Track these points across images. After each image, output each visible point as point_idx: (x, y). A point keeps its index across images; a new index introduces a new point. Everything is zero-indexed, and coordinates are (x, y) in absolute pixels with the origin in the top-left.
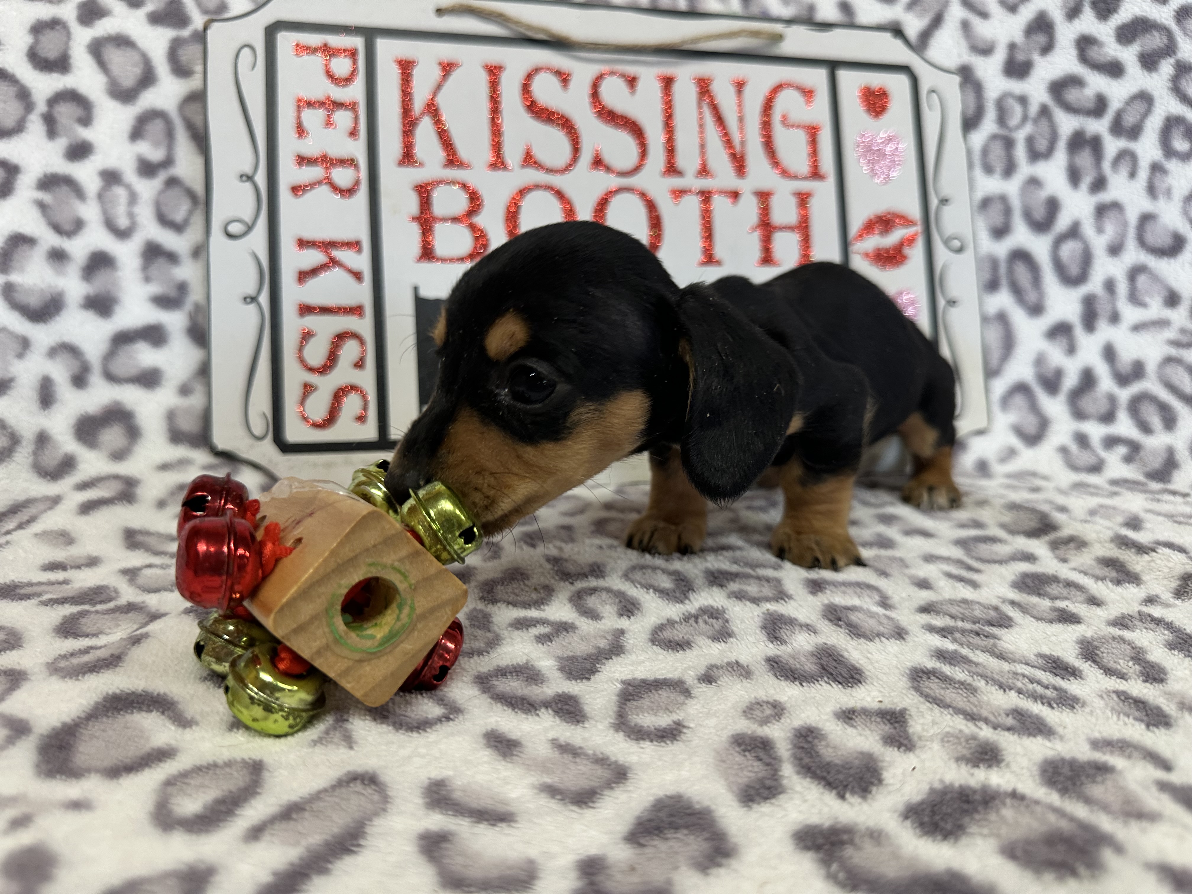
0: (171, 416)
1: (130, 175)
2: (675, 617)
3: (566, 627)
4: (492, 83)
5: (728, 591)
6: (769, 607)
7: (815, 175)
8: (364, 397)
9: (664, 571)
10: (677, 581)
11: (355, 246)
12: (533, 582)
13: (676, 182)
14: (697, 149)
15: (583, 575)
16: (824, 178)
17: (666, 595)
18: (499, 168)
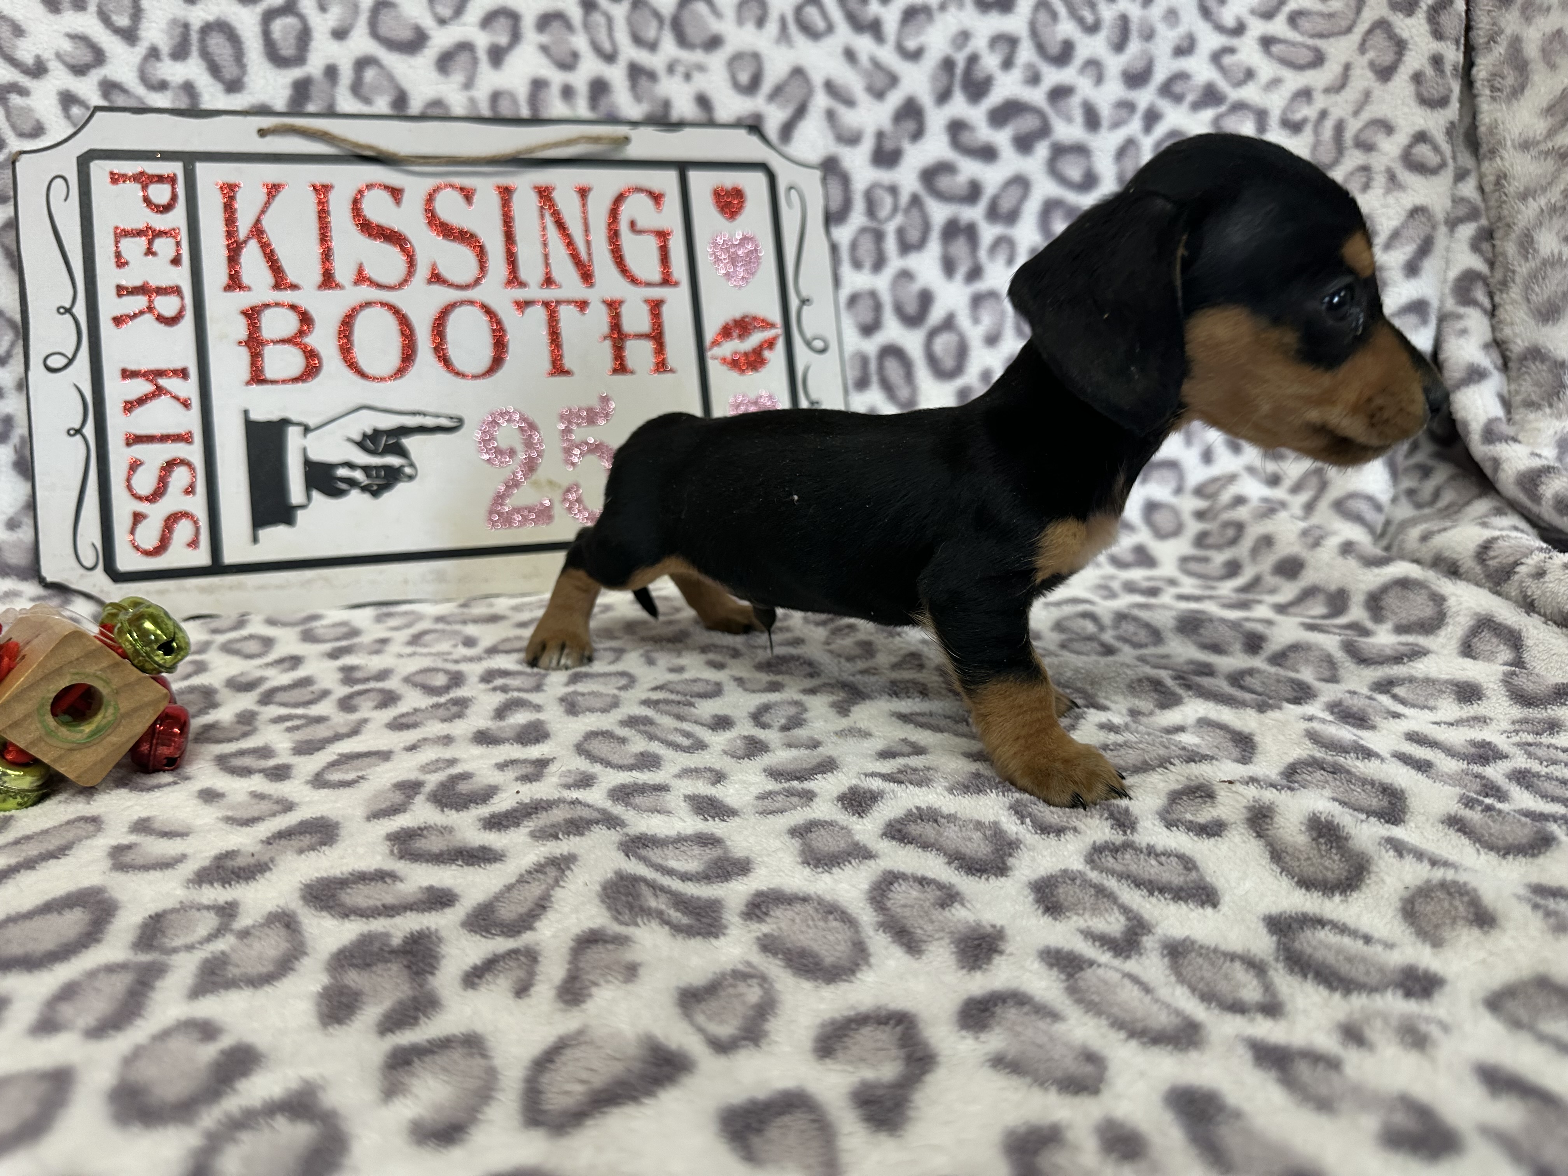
2: (423, 706)
3: (319, 720)
4: (320, 203)
5: (491, 685)
6: (516, 694)
7: (667, 281)
8: (196, 523)
9: (446, 672)
10: (451, 679)
11: (183, 373)
12: (315, 688)
13: (521, 294)
14: (540, 260)
15: (367, 680)
16: (676, 284)
17: (430, 690)
18: (330, 288)
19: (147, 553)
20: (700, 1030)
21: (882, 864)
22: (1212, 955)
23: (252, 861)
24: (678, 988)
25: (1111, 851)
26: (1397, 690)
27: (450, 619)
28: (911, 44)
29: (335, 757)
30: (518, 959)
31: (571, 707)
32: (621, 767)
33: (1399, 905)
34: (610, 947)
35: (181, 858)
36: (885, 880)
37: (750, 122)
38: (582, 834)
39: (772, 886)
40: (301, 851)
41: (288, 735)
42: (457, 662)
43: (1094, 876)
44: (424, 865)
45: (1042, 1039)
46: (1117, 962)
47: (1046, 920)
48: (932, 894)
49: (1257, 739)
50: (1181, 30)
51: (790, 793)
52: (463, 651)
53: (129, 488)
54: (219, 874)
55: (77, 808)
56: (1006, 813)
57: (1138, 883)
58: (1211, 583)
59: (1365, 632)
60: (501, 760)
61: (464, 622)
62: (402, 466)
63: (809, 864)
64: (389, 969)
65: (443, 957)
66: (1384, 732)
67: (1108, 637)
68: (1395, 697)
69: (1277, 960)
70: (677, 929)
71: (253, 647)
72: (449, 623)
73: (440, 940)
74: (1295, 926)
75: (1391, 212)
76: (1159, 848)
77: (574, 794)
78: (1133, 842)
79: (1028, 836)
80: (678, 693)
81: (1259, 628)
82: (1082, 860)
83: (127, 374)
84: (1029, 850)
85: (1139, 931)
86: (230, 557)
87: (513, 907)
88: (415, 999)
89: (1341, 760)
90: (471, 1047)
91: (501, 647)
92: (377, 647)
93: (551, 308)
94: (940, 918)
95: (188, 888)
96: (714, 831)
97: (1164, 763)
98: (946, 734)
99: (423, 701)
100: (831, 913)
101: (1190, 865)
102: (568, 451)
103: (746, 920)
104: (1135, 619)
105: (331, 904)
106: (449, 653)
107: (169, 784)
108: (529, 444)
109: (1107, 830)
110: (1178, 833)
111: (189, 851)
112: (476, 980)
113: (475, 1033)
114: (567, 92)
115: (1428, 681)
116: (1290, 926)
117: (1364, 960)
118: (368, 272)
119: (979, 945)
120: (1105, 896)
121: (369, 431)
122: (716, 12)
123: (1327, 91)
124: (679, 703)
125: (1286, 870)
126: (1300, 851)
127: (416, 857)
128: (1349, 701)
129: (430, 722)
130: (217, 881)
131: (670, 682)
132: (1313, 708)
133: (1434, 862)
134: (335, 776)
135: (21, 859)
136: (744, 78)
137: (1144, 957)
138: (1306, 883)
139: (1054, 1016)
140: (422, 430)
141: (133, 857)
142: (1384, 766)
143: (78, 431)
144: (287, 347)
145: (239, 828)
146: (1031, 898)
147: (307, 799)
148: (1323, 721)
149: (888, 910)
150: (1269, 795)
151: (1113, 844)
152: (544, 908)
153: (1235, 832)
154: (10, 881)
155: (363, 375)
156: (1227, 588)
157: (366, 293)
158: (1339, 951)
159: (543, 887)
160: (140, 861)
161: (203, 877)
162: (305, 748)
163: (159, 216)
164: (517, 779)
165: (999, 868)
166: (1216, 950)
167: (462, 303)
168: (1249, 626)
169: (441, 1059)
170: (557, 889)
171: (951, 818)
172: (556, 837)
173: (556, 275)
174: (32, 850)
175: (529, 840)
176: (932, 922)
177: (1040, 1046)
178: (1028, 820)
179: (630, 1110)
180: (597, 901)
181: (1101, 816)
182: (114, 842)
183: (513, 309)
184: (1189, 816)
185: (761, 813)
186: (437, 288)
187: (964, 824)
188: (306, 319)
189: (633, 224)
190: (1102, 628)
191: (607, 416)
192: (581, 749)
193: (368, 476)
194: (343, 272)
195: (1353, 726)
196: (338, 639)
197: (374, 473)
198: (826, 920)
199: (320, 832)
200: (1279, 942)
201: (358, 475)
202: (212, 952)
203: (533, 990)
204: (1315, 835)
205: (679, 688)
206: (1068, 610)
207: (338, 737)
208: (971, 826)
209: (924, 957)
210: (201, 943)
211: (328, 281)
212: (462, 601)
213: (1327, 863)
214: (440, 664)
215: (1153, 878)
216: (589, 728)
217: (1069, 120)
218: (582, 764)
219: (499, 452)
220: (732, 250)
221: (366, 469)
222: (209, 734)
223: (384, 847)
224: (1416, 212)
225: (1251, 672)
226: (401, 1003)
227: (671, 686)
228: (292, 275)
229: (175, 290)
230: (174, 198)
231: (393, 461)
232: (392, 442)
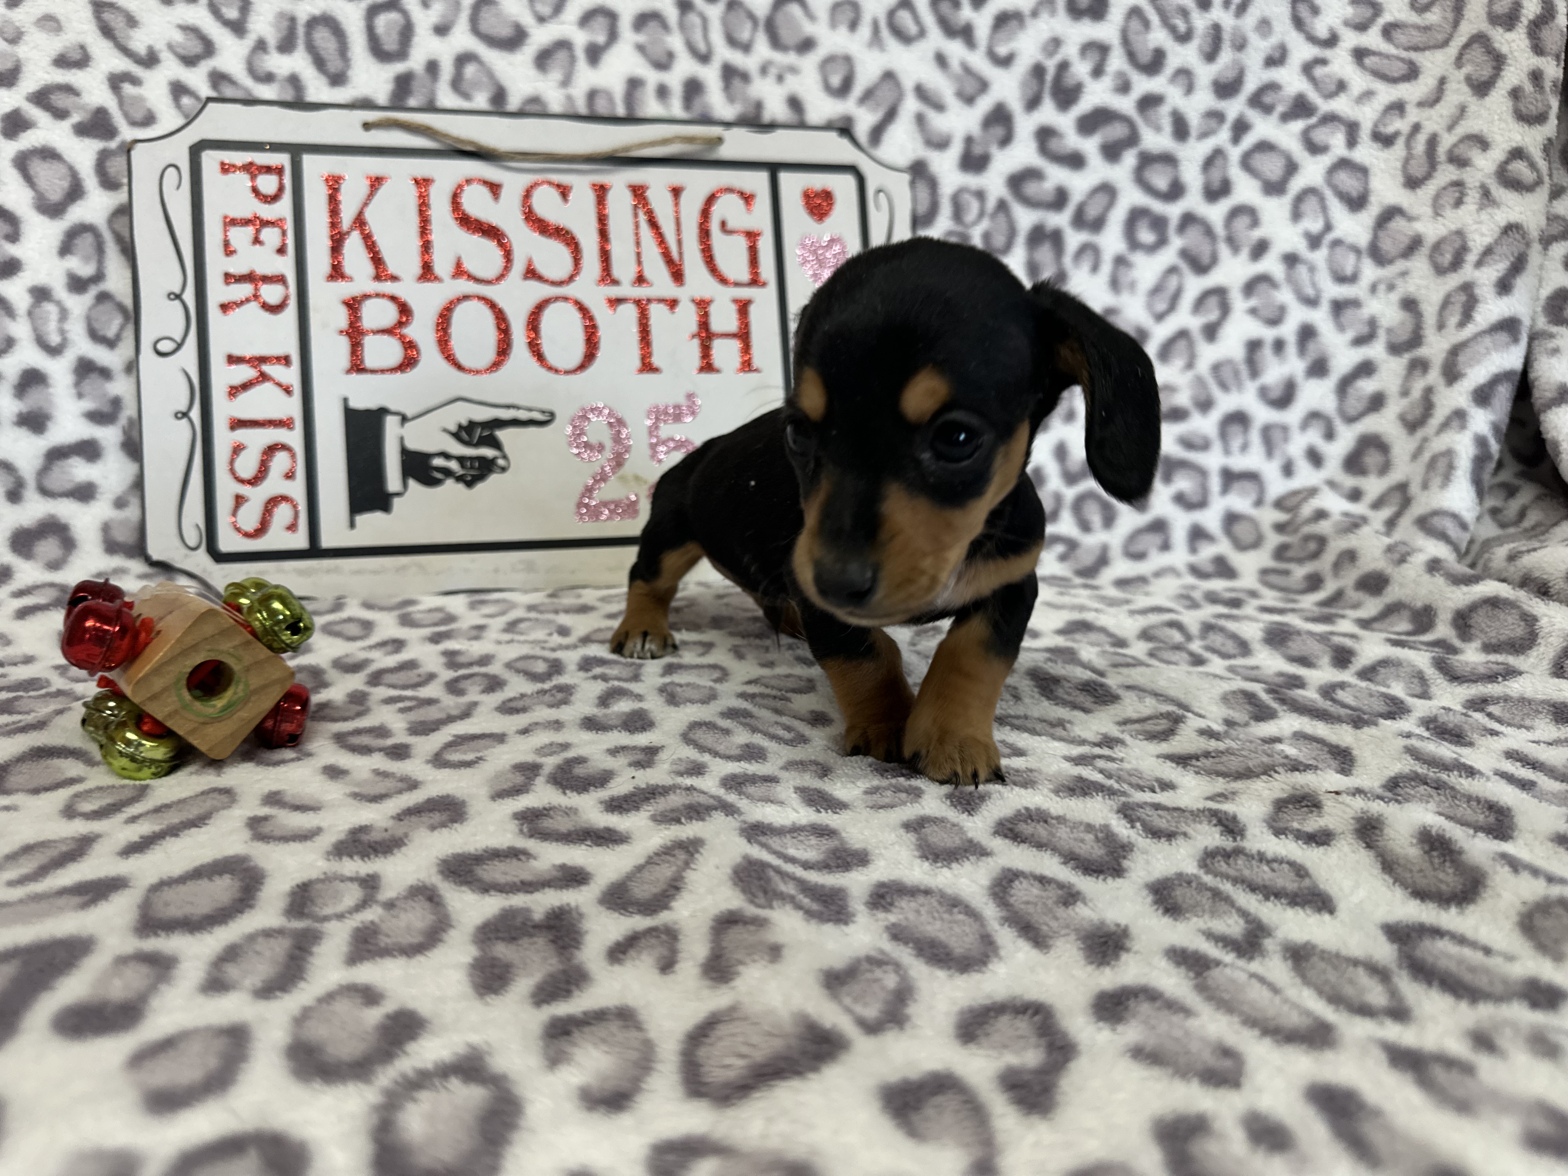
0: (106, 528)
1: (60, 291)
2: (529, 692)
3: (430, 702)
4: (421, 196)
5: (590, 674)
6: (616, 683)
7: (755, 281)
8: (295, 507)
9: (545, 660)
10: (551, 667)
11: (286, 360)
12: (421, 671)
13: (613, 292)
14: (633, 258)
15: (470, 664)
16: (764, 284)
17: (534, 677)
18: (429, 280)
19: (247, 535)
20: (848, 1010)
21: (1000, 861)
22: (1335, 961)
23: (386, 836)
24: (821, 970)
25: (1223, 856)
26: (1491, 709)
27: (542, 608)
28: (1002, 50)
29: (450, 738)
30: (658, 937)
31: (672, 697)
32: (728, 758)
33: (1515, 918)
34: (752, 928)
35: (317, 832)
36: (1005, 877)
37: (840, 125)
38: (703, 820)
39: (892, 878)
40: (433, 828)
41: (400, 715)
42: (553, 650)
43: (1208, 879)
44: (554, 844)
45: (1178, 1033)
46: (1241, 963)
47: (1167, 921)
48: (1053, 893)
49: (1355, 752)
50: (1274, 40)
51: (898, 789)
52: (557, 639)
53: (232, 471)
54: (356, 847)
55: (208, 780)
56: (1115, 816)
57: (1253, 888)
58: (1292, 596)
59: (1454, 651)
60: (611, 745)
61: (556, 612)
62: (496, 459)
63: (927, 859)
64: (535, 943)
65: (587, 932)
66: (1483, 749)
67: (1196, 646)
68: (1490, 715)
69: (1400, 967)
70: (810, 914)
71: (353, 629)
72: (541, 612)
73: (581, 915)
74: (1414, 935)
75: (1484, 229)
76: (1270, 855)
77: (688, 781)
78: (1244, 848)
79: (1140, 839)
80: (773, 688)
81: (1348, 642)
82: (1195, 864)
83: (232, 360)
84: (1143, 853)
85: (1259, 933)
86: (327, 541)
87: (646, 887)
88: (564, 972)
89: (1444, 776)
90: (625, 1020)
91: (594, 637)
92: (474, 633)
93: (642, 306)
94: (1065, 915)
95: (329, 860)
96: (829, 822)
97: (1268, 770)
98: (1044, 738)
99: (529, 687)
100: (955, 906)
101: (1302, 873)
102: (653, 447)
103: (872, 909)
104: (1222, 630)
105: (469, 879)
106: (545, 642)
107: (293, 760)
108: (617, 439)
109: (1217, 836)
110: (1287, 841)
111: (323, 824)
112: (621, 956)
113: (627, 1006)
114: (662, 92)
115: (1524, 701)
116: (1408, 936)
117: (1487, 971)
118: (468, 266)
119: (1106, 943)
120: (1221, 900)
121: (464, 423)
122: (810, 16)
123: (1421, 104)
124: (775, 697)
125: (1398, 880)
126: (1412, 863)
127: (546, 836)
128: (1444, 718)
129: (538, 708)
130: (358, 853)
131: (763, 677)
132: (1407, 724)
133: (1551, 879)
134: (455, 756)
135: (163, 827)
136: (836, 80)
137: (1267, 959)
138: (1420, 894)
139: (1186, 1011)
140: (515, 422)
141: (271, 828)
142: (1489, 784)
143: (185, 415)
144: (386, 338)
145: (368, 804)
146: (1150, 899)
147: (430, 778)
148: (1421, 737)
149: (1012, 905)
150: (1376, 807)
151: (1224, 850)
152: (678, 889)
153: (1344, 842)
154: (157, 847)
155: (459, 367)
156: (1309, 601)
157: (465, 286)
158: (1461, 961)
159: (674, 868)
160: (278, 833)
161: (342, 849)
162: (422, 729)
163: (267, 206)
164: (630, 765)
165: (1115, 870)
166: (1338, 955)
167: (557, 299)
168: (1337, 640)
169: (600, 1030)
170: (688, 871)
171: (1061, 819)
172: (678, 821)
173: (647, 274)
174: (174, 818)
175: (651, 824)
176: (1056, 918)
177: (1177, 1040)
178: (1138, 825)
179: (795, 1083)
180: (730, 883)
181: (1210, 822)
182: (251, 814)
183: (605, 305)
184: (1295, 825)
185: (872, 808)
186: (533, 284)
187: (1075, 826)
188: (404, 310)
189: (723, 224)
190: (1189, 638)
191: (693, 413)
192: (687, 738)
193: (463, 466)
194: (442, 265)
195: (1451, 742)
196: (436, 624)
197: (469, 464)
198: (951, 913)
199: (449, 810)
200: (1400, 950)
201: (454, 465)
202: (362, 922)
203: (677, 967)
204: (1427, 848)
205: (773, 682)
206: (1154, 619)
207: (450, 719)
208: (1082, 828)
209: (1052, 952)
210: (350, 913)
211: (427, 273)
212: (549, 591)
213: (1441, 875)
214: (538, 652)
215: (1268, 883)
216: (692, 719)
217: (1158, 129)
218: (690, 753)
219: (587, 445)
220: (820, 252)
221: (461, 460)
222: (326, 712)
223: (513, 826)
224: (1510, 229)
225: (1342, 685)
226: (551, 976)
227: (764, 681)
228: (392, 267)
229: (280, 279)
230: (281, 189)
231: (488, 452)
232: (486, 433)
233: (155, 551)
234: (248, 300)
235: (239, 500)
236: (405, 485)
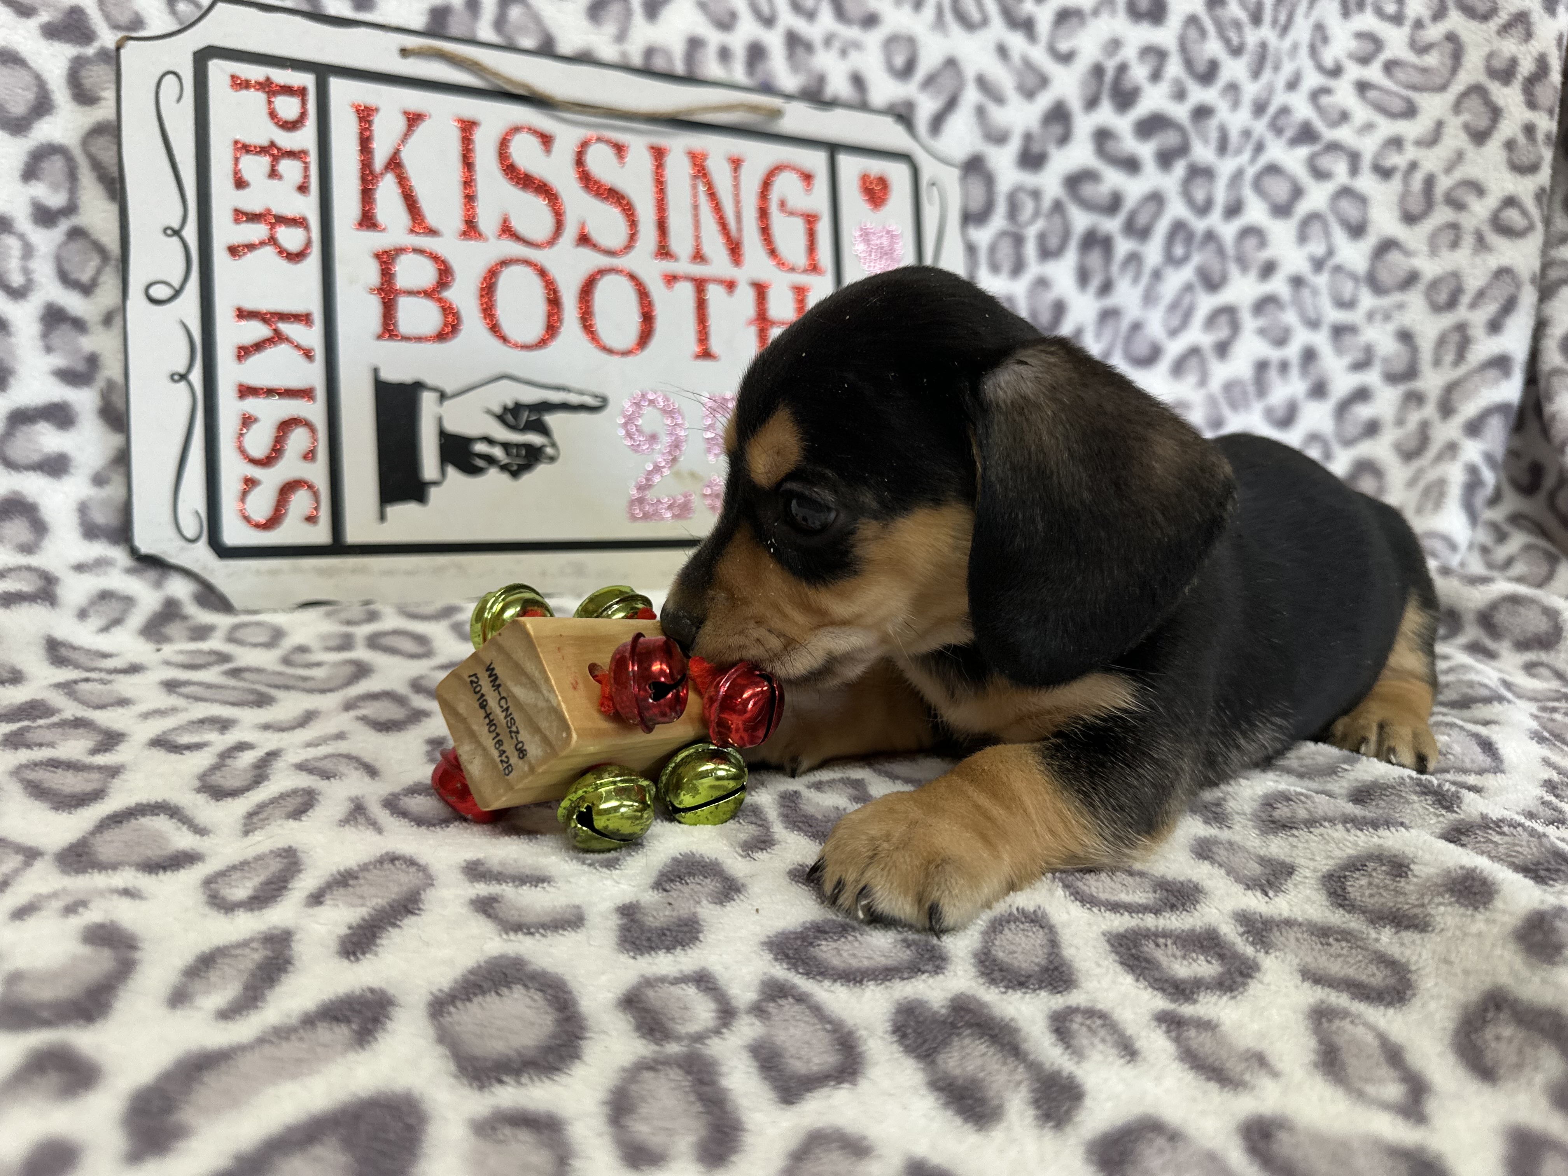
0: (83, 509)
1: (23, 222)
4: (465, 140)
7: (811, 267)
8: (315, 494)
11: (304, 318)
13: (669, 266)
14: (691, 232)
16: (822, 271)
18: (473, 237)
19: (258, 526)
28: (1063, 46)
37: (900, 111)
53: (242, 449)
62: (543, 446)
75: (1478, 271)
83: (243, 314)
86: (353, 536)
93: (700, 285)
102: (711, 442)
108: (673, 431)
114: (724, 54)
118: (513, 224)
121: (510, 404)
123: (1419, 143)
136: (899, 61)
140: (565, 407)
143: (183, 377)
144: (423, 301)
155: (504, 339)
157: (511, 248)
163: (286, 133)
167: (611, 271)
173: (706, 249)
183: (660, 282)
186: (586, 252)
188: (444, 269)
189: (783, 204)
193: (508, 454)
194: (487, 222)
197: (515, 451)
201: (498, 452)
211: (471, 229)
217: (1206, 141)
221: (505, 446)
224: (1502, 272)
228: (432, 218)
229: (299, 222)
230: (303, 115)
231: (535, 439)
232: (533, 418)
233: (144, 543)
234: (262, 244)
235: (250, 483)
236: (443, 473)
